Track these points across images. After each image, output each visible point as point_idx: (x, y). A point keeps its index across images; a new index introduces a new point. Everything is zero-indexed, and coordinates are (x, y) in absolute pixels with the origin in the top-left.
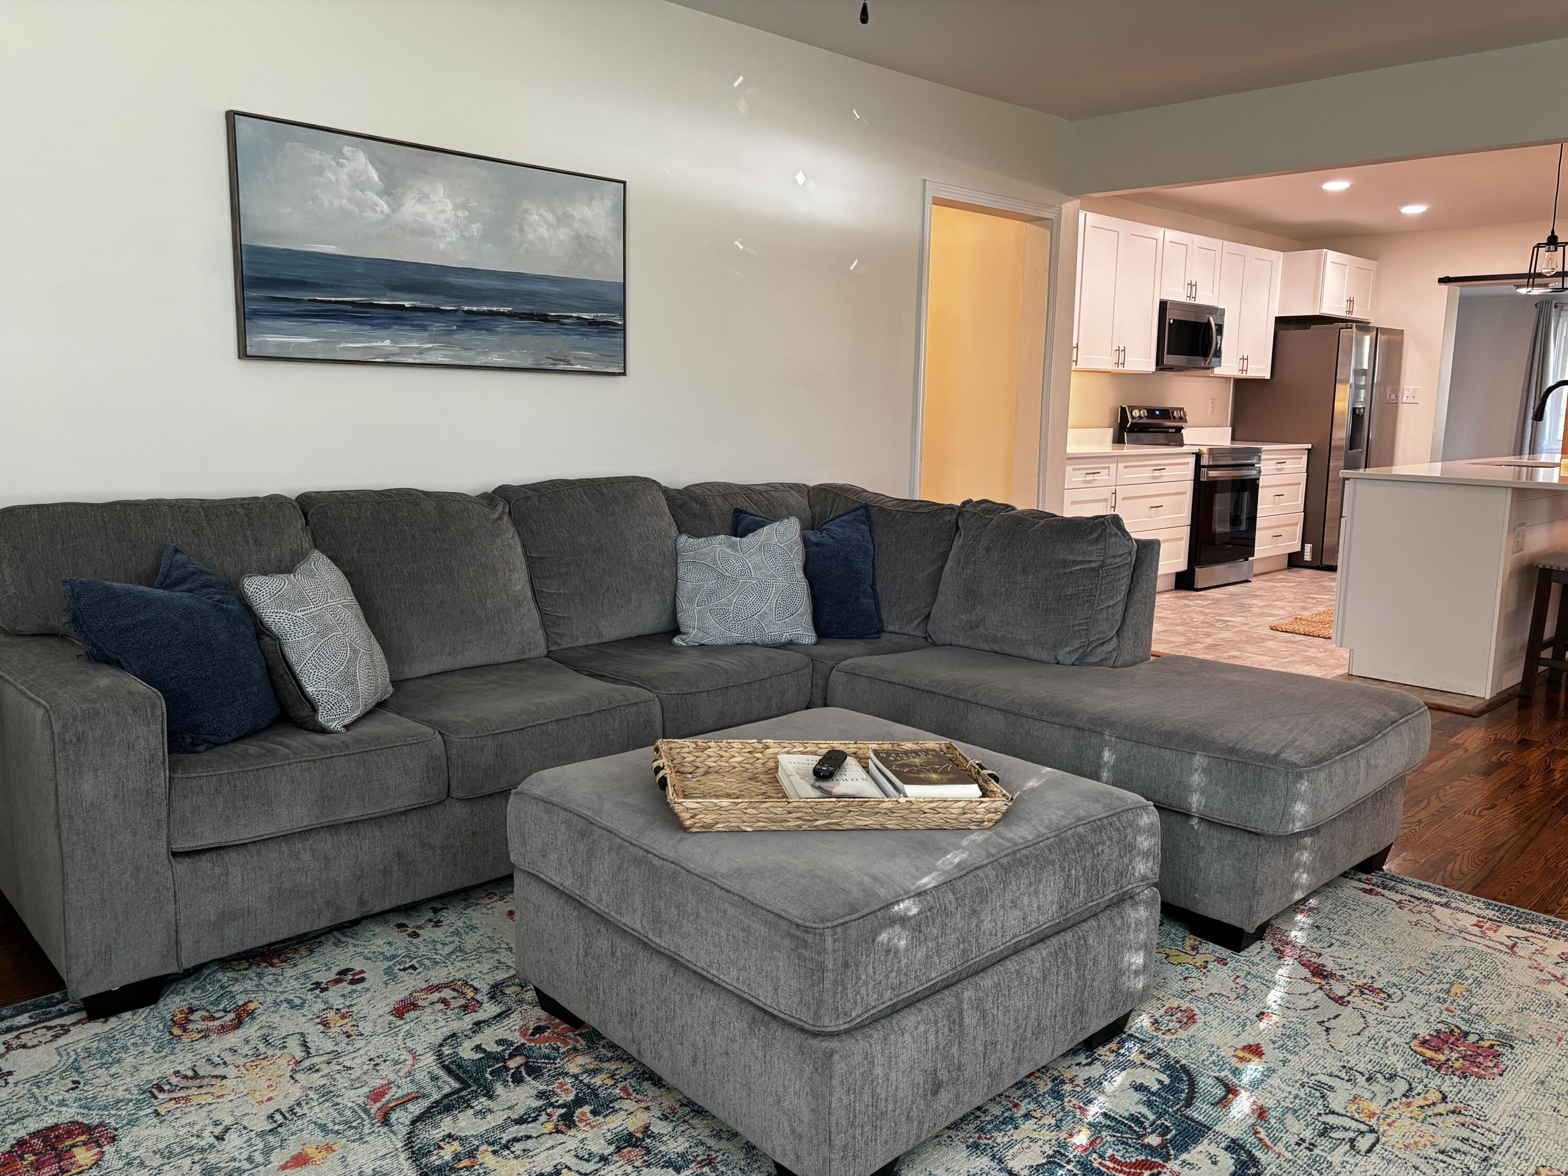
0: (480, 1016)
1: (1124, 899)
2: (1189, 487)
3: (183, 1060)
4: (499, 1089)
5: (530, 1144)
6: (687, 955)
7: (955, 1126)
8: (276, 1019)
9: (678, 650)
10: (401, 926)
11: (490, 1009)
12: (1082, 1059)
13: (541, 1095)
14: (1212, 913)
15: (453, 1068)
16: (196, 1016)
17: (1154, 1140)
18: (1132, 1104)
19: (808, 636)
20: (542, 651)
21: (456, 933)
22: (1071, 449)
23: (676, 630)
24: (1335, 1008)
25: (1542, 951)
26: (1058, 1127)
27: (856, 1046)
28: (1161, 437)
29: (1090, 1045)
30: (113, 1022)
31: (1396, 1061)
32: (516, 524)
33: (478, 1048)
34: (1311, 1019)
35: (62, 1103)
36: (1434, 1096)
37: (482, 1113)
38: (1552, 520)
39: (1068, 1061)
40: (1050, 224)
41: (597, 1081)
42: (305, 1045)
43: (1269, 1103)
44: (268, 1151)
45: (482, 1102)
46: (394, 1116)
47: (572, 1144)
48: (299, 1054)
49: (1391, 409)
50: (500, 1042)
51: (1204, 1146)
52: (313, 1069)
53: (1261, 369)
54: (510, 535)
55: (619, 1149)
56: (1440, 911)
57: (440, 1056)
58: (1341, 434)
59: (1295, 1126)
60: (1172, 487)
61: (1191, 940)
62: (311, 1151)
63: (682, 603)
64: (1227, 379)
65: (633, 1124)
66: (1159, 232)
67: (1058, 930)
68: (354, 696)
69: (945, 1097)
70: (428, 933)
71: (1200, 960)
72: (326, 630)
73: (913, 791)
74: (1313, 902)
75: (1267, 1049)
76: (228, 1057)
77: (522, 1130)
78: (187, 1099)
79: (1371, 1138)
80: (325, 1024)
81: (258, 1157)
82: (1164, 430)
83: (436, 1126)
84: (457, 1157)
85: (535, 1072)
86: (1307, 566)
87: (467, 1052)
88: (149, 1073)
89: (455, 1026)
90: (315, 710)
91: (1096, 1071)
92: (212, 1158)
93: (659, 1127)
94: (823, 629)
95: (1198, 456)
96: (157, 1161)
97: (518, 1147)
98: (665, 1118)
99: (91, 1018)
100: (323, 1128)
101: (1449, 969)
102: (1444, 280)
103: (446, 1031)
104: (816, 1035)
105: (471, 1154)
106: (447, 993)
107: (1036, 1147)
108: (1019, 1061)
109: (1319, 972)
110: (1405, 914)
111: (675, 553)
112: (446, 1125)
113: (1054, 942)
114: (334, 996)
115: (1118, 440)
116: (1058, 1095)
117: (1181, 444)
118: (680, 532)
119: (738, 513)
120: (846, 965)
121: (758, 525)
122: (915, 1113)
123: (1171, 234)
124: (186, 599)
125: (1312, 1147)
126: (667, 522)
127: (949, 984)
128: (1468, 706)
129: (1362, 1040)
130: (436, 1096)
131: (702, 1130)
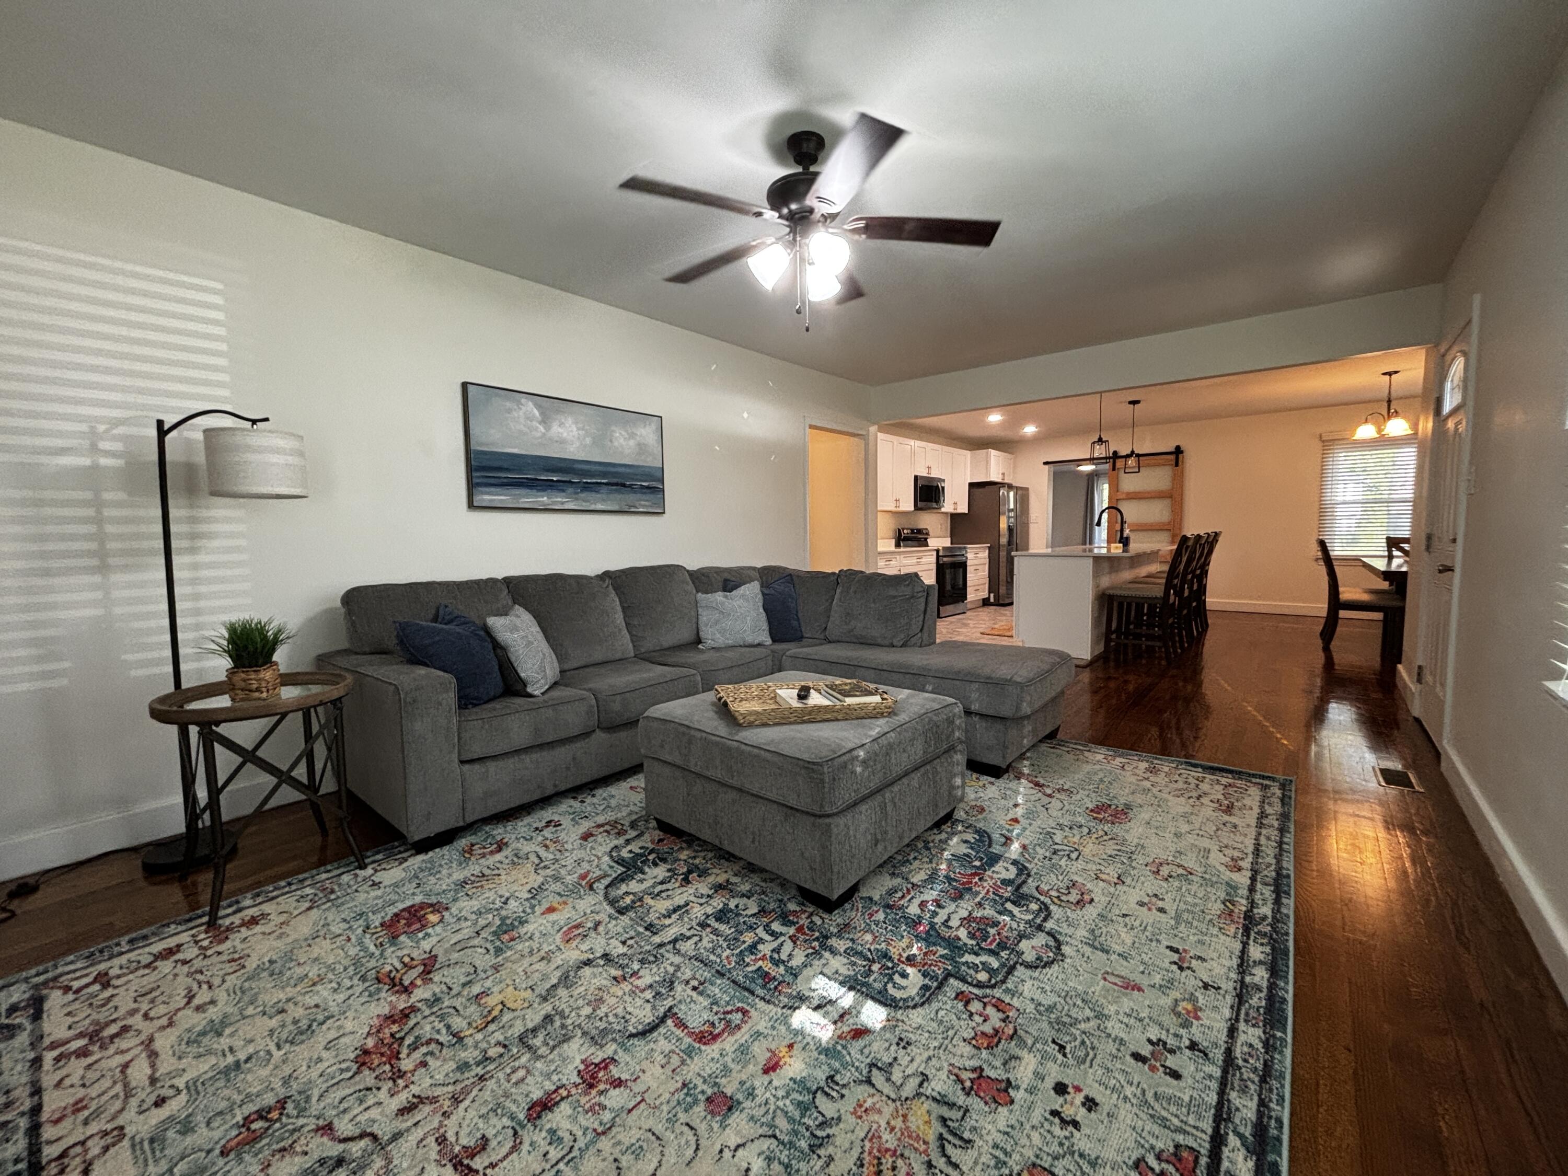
0: (628, 837)
1: (951, 749)
2: (934, 566)
3: (474, 868)
4: (646, 869)
5: (670, 893)
6: (747, 786)
7: (881, 866)
8: (519, 845)
9: (702, 651)
10: (574, 798)
11: (632, 834)
12: (935, 831)
13: (669, 870)
14: (985, 760)
15: (621, 862)
16: (476, 847)
17: (977, 863)
18: (964, 849)
19: (768, 641)
20: (632, 654)
21: (604, 799)
22: (880, 549)
23: (699, 641)
24: (1048, 799)
25: (1136, 768)
26: (931, 862)
27: (841, 821)
28: (915, 543)
29: (938, 825)
30: (431, 854)
31: (1081, 820)
32: (615, 589)
33: (630, 852)
34: (1038, 805)
35: (414, 894)
36: (1101, 833)
37: (641, 881)
38: (1110, 573)
39: (929, 833)
40: (863, 437)
41: (697, 861)
42: (538, 856)
43: (1027, 842)
44: (533, 907)
45: (640, 876)
46: (595, 886)
47: (691, 891)
48: (537, 861)
49: (1026, 525)
50: (641, 848)
51: (1001, 863)
52: (545, 867)
53: (963, 508)
54: (613, 595)
55: (716, 891)
56: (1086, 754)
57: (611, 857)
58: (1004, 540)
59: (1041, 851)
60: (925, 567)
61: (975, 775)
62: (555, 905)
63: (702, 628)
64: (946, 513)
65: (721, 879)
66: (912, 442)
67: (924, 764)
68: (545, 677)
69: (880, 847)
70: (589, 800)
71: (981, 783)
72: (530, 643)
73: (849, 701)
74: (1028, 754)
75: (1020, 819)
76: (498, 865)
77: (664, 887)
78: (482, 886)
79: (1076, 853)
80: (546, 846)
81: (529, 911)
82: (918, 540)
83: (618, 889)
84: (633, 902)
85: (664, 860)
86: (992, 604)
87: (625, 853)
88: (458, 876)
89: (616, 842)
90: (525, 686)
91: (943, 836)
92: (504, 913)
93: (734, 880)
94: (776, 637)
95: (938, 551)
96: (474, 917)
97: (664, 895)
98: (736, 875)
99: (418, 852)
100: (559, 894)
101: (1097, 778)
102: (1046, 463)
103: (612, 845)
104: (820, 816)
105: (641, 900)
106: (607, 828)
107: (922, 872)
108: (910, 830)
109: (1037, 784)
110: (1071, 756)
111: (696, 602)
112: (624, 888)
113: (922, 770)
114: (547, 833)
115: (898, 545)
116: (928, 849)
117: (927, 545)
118: (697, 592)
119: (726, 581)
120: (834, 779)
121: (736, 587)
122: (868, 856)
123: (918, 443)
124: (458, 629)
125: (1050, 859)
126: (691, 587)
127: (879, 791)
128: (1082, 663)
129: (1064, 811)
130: (614, 875)
131: (756, 878)
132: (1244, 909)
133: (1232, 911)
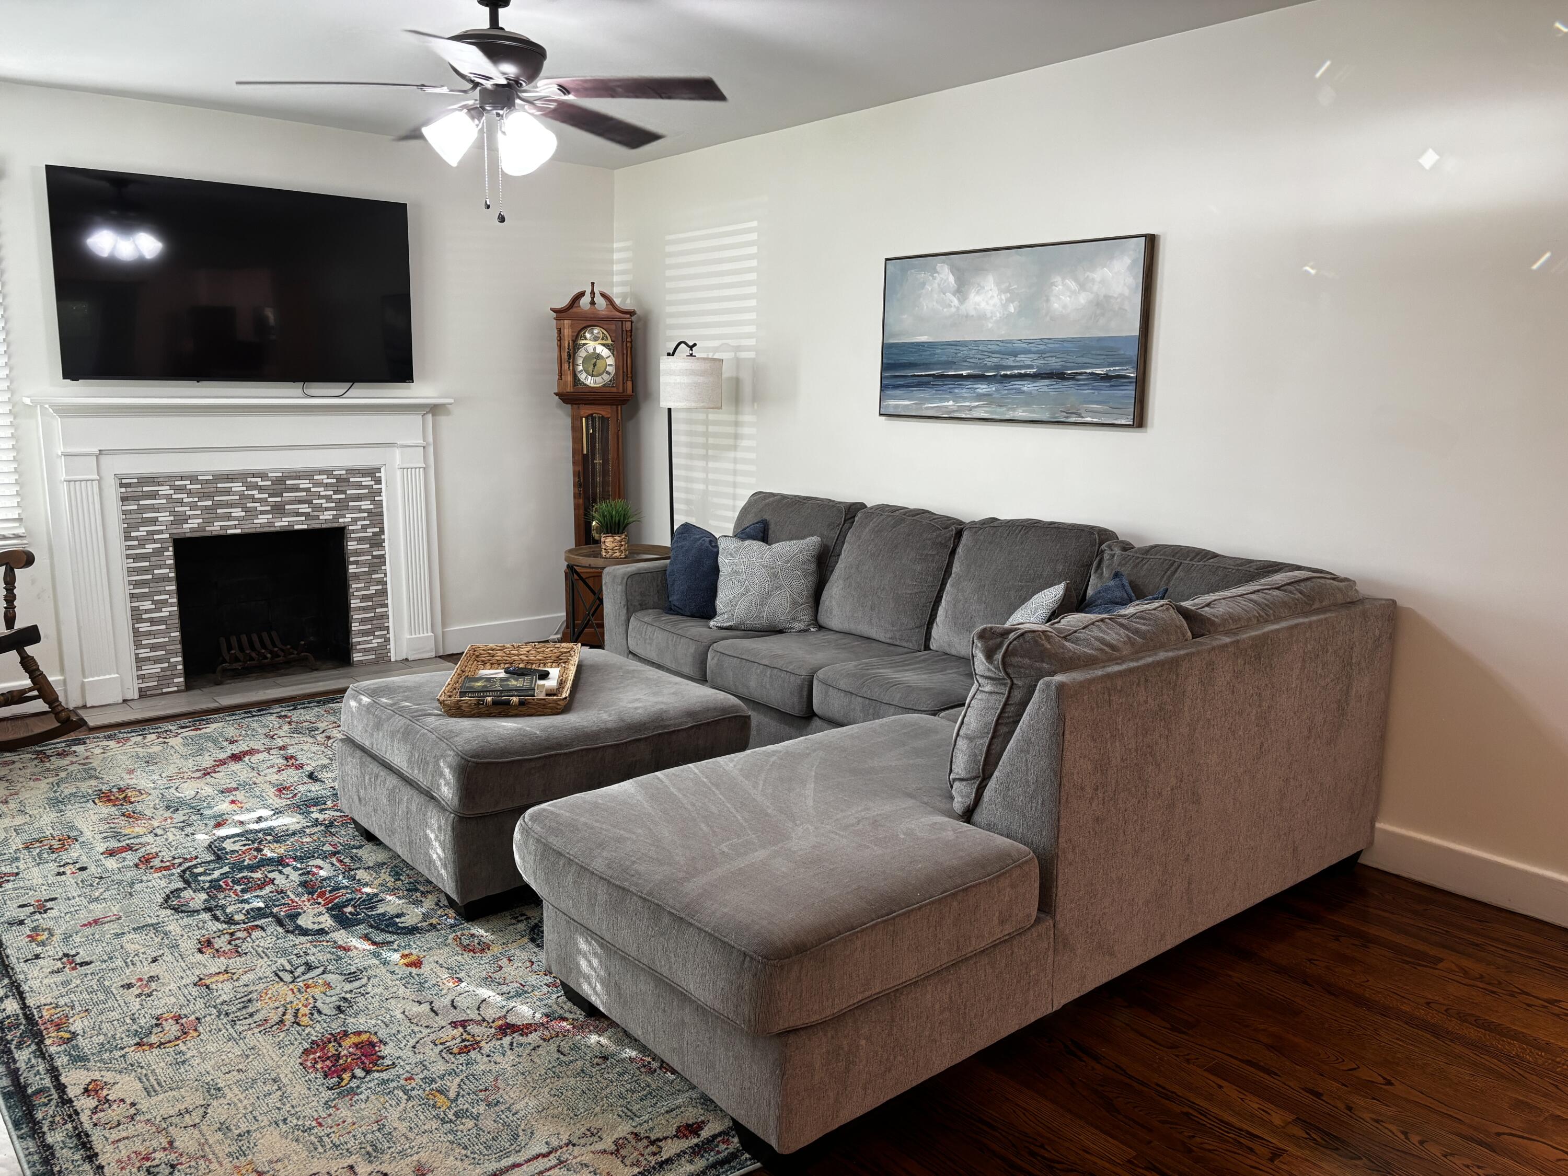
132: (48, 1042)
133: (58, 1030)
